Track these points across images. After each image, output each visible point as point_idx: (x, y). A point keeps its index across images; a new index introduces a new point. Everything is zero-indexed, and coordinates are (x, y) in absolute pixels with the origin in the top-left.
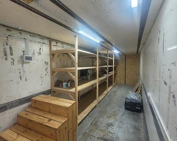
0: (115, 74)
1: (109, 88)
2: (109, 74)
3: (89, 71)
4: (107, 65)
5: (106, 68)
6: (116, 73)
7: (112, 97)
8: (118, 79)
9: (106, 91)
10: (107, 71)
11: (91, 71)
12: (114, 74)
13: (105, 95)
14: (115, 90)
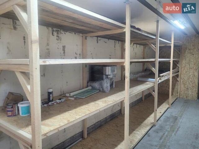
0: (175, 78)
1: (161, 107)
2: (159, 76)
3: (108, 71)
4: (155, 58)
5: (153, 63)
6: (177, 76)
7: (166, 133)
8: (181, 87)
9: (152, 115)
10: (156, 70)
11: (113, 71)
12: (173, 77)
13: (148, 128)
14: (174, 114)
